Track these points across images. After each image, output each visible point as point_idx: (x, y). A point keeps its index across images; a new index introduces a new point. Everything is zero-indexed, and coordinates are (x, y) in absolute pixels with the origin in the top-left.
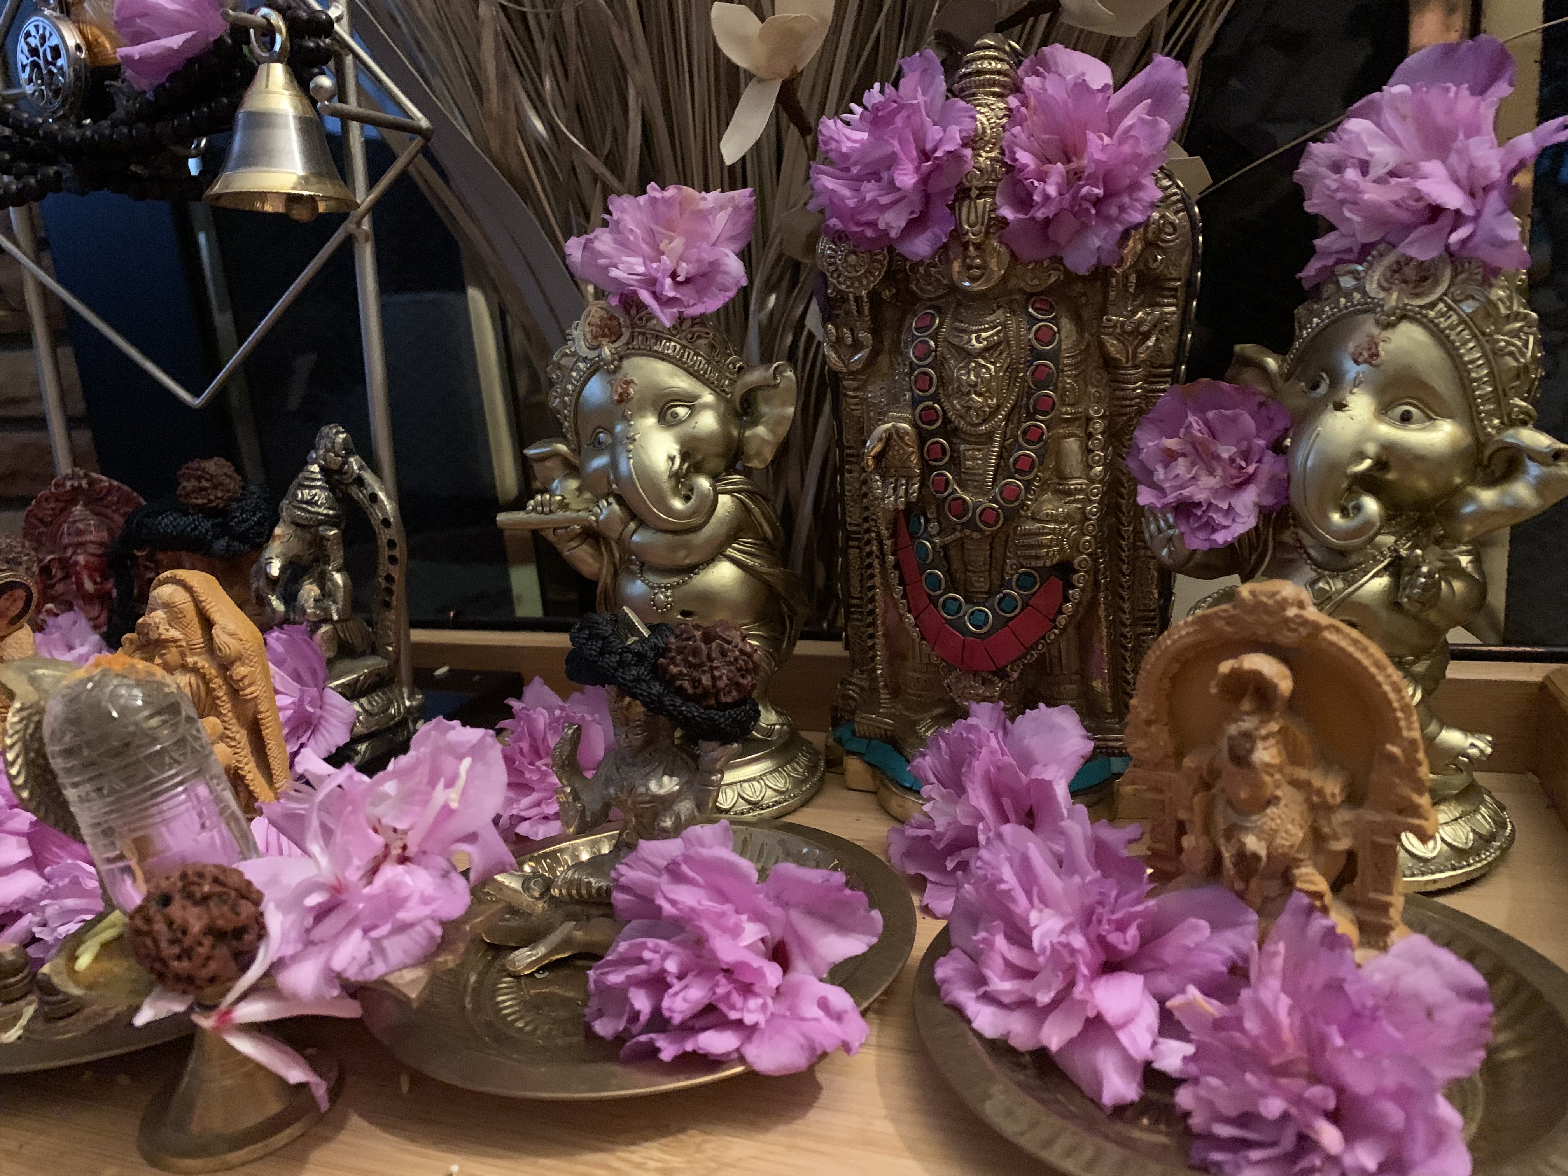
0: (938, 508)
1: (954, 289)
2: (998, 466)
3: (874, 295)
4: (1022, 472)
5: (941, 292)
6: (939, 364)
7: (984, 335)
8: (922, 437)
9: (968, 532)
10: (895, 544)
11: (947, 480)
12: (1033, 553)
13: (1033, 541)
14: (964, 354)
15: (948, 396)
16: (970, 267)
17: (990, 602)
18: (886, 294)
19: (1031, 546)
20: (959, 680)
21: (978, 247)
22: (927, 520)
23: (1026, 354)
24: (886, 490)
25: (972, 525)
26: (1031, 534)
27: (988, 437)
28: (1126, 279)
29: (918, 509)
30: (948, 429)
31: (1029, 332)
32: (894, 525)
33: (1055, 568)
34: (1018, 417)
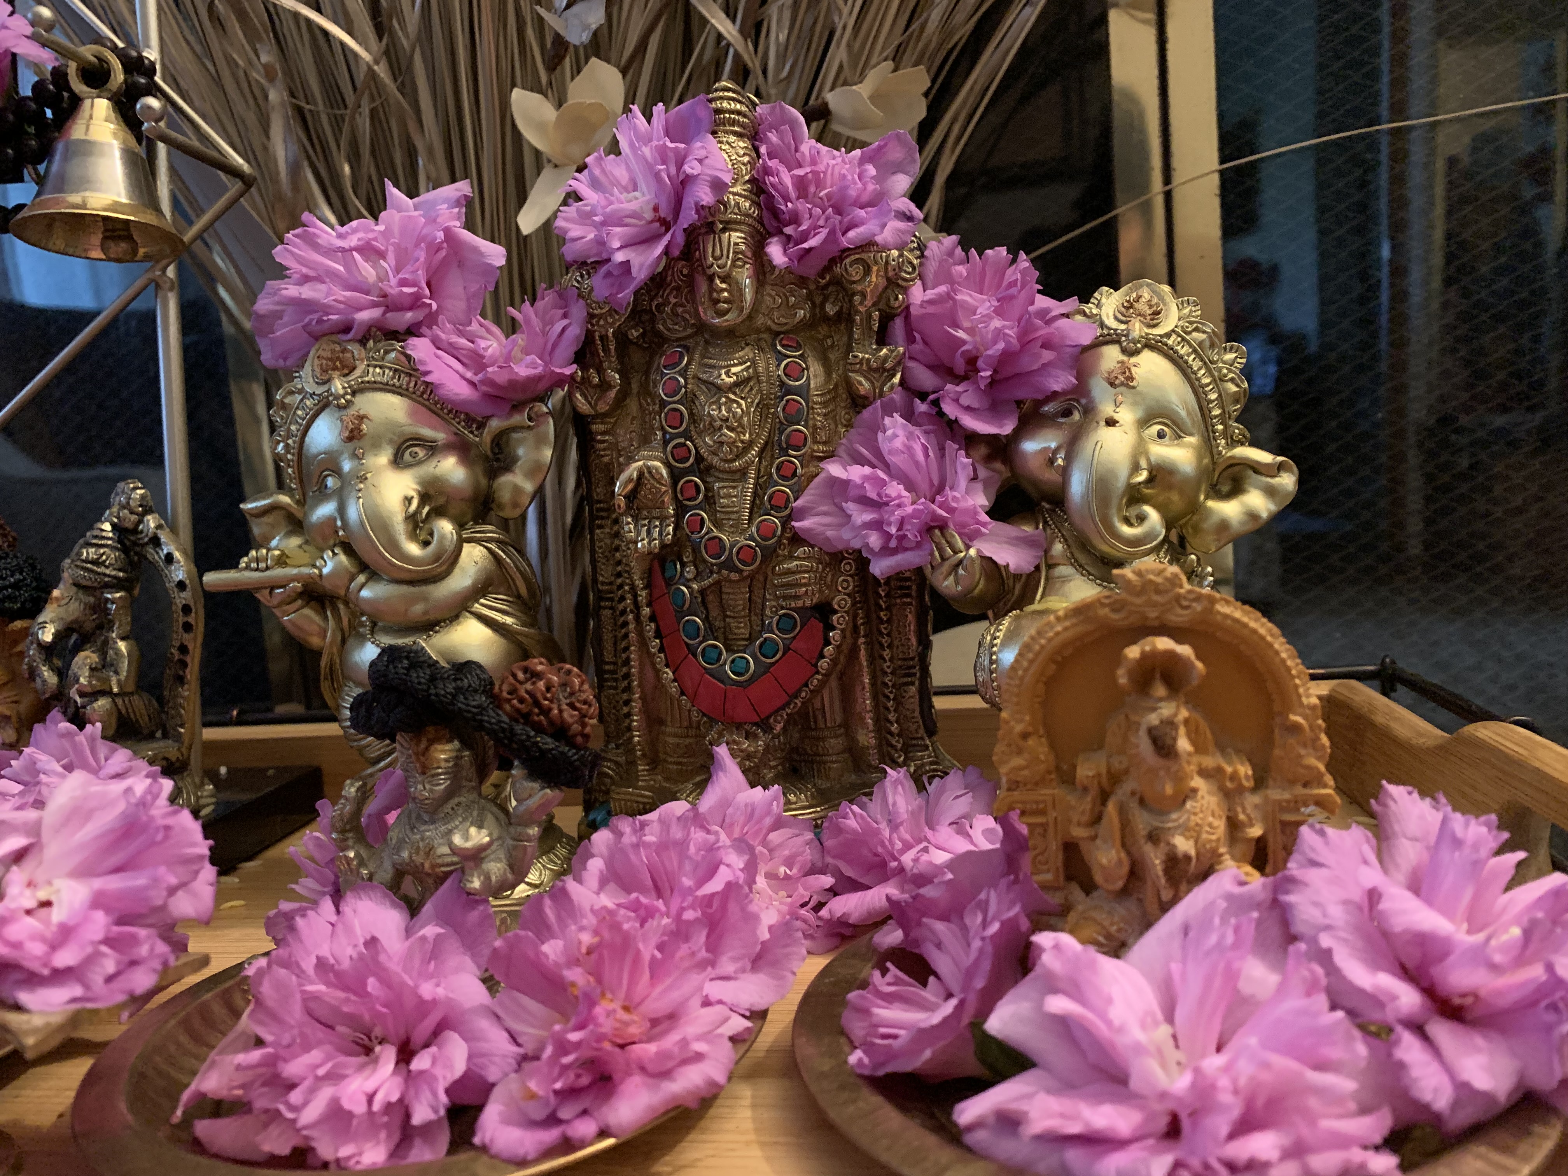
0: (694, 550)
1: (701, 328)
2: (753, 503)
4: (778, 509)
5: (690, 331)
6: (690, 400)
7: (734, 370)
8: (675, 476)
9: (725, 572)
10: (650, 594)
11: (702, 519)
12: (795, 592)
13: (791, 580)
14: (714, 390)
15: (700, 434)
16: (717, 302)
17: (751, 647)
18: (633, 333)
19: (789, 586)
20: (721, 735)
21: (724, 281)
22: (683, 565)
23: (776, 389)
24: (638, 533)
25: (729, 565)
26: (789, 572)
27: (743, 473)
28: (870, 317)
29: (673, 553)
30: (702, 466)
31: (778, 366)
32: (649, 574)
33: (815, 608)
34: (770, 456)
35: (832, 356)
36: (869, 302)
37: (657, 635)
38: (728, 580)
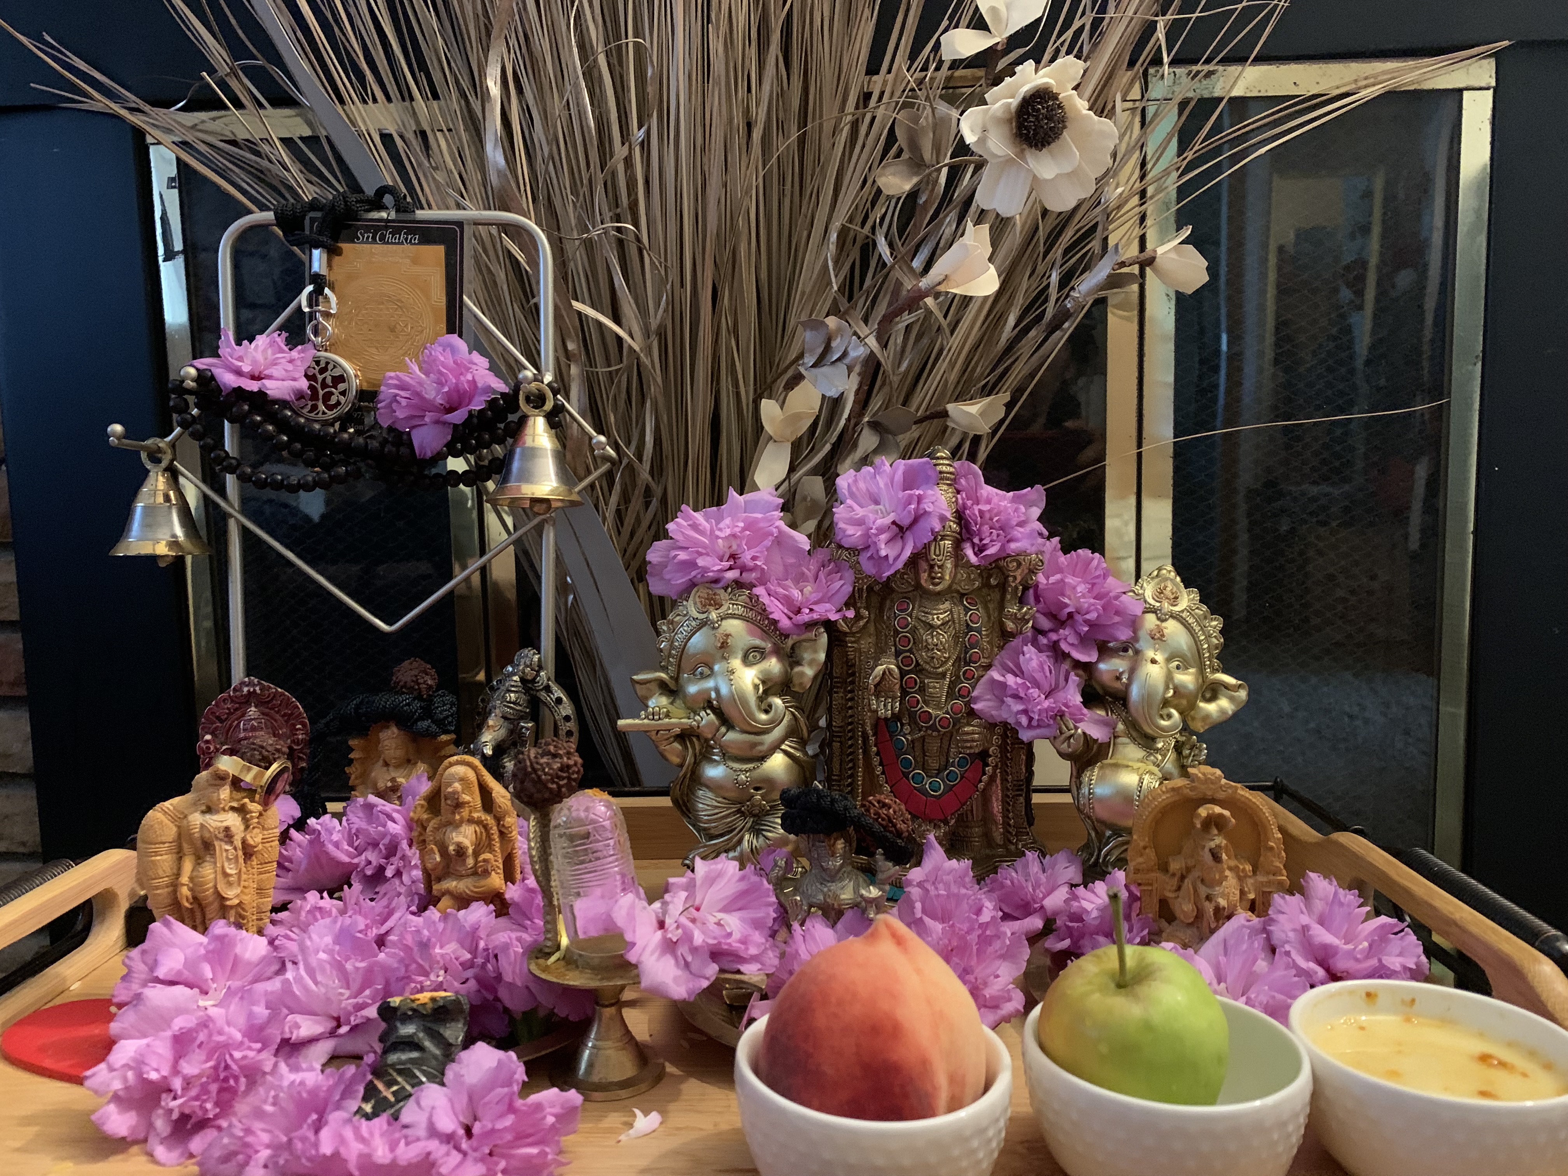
0: (911, 718)
1: (918, 586)
2: (948, 693)
3: (870, 588)
4: (963, 697)
5: (911, 589)
6: (914, 630)
7: (941, 616)
8: (903, 674)
9: (929, 732)
10: (876, 740)
11: (918, 701)
12: (969, 745)
13: (968, 737)
14: (929, 626)
15: (917, 650)
16: (934, 578)
17: (941, 775)
18: (877, 588)
19: (967, 741)
21: (939, 567)
22: (902, 725)
23: (964, 627)
24: (878, 706)
25: (933, 728)
26: (968, 733)
27: (943, 675)
28: (1016, 588)
29: (896, 717)
30: (919, 670)
31: (966, 615)
32: (876, 727)
33: (980, 754)
34: (959, 666)
35: (991, 606)
36: (1018, 581)
37: (881, 764)
38: (931, 735)
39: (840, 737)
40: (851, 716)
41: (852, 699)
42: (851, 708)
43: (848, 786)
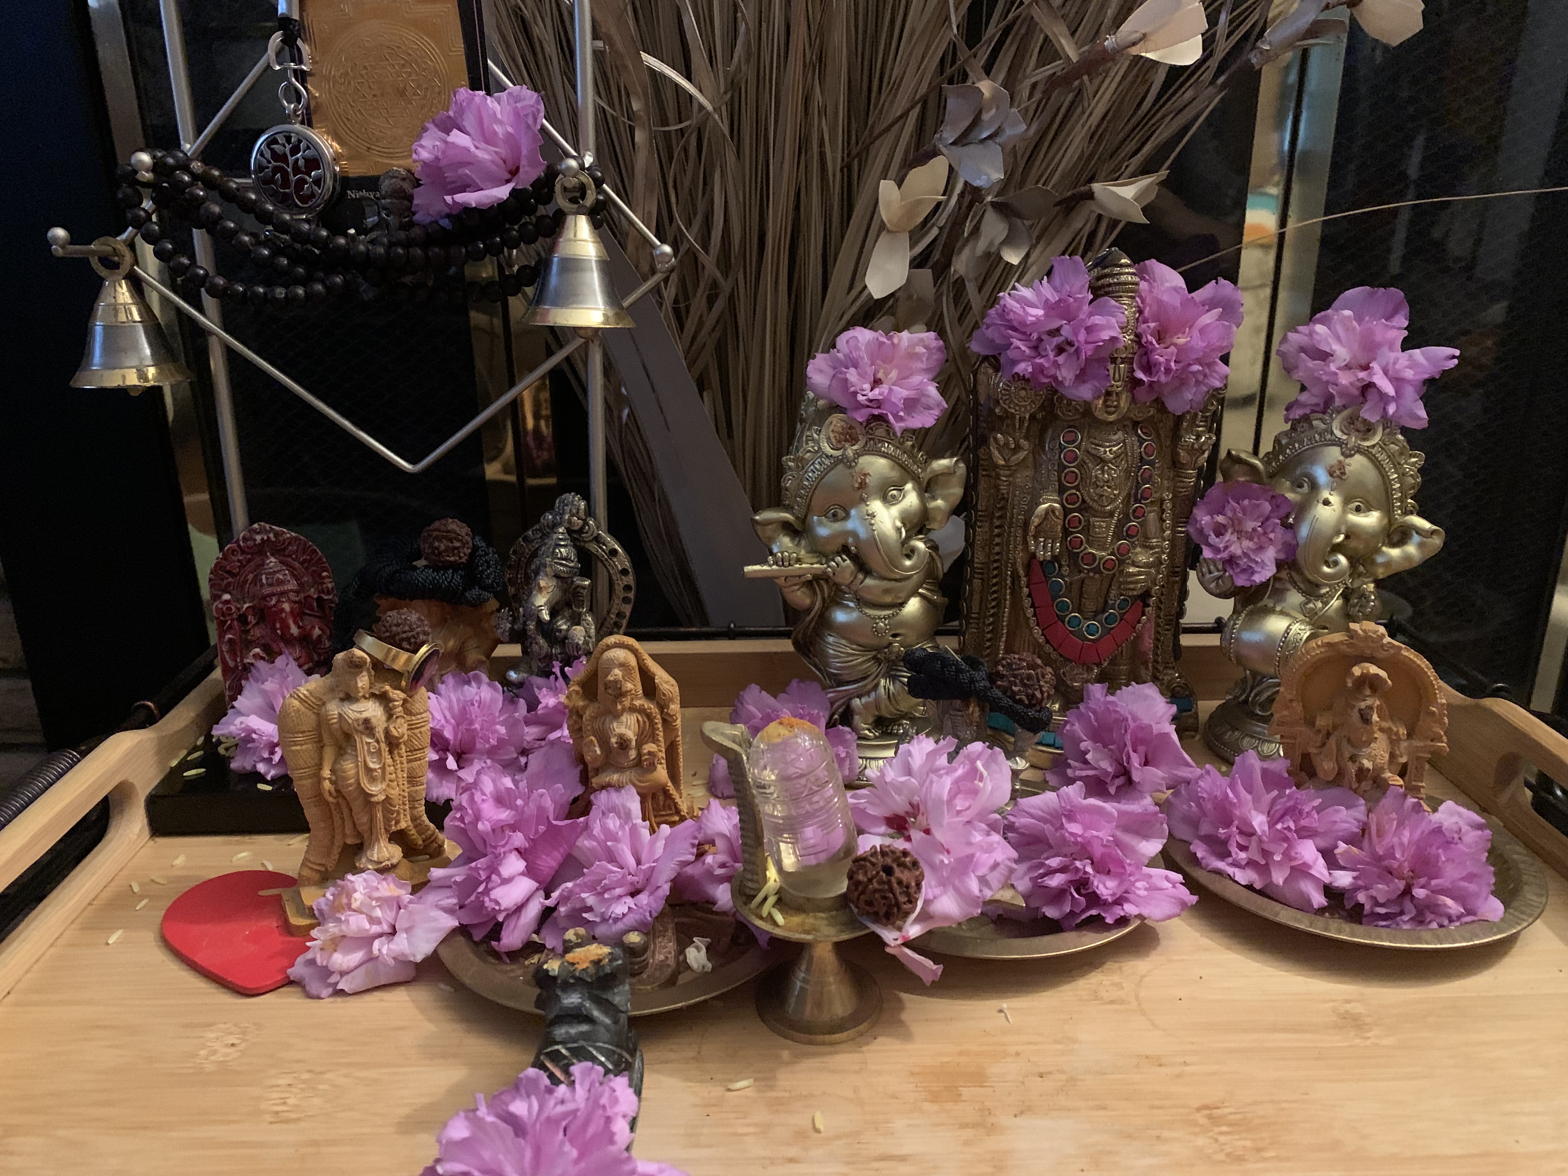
0: (1072, 558)
1: (1087, 414)
2: (1114, 532)
3: (1033, 417)
4: (1133, 537)
5: (1078, 417)
6: (1083, 465)
7: (1115, 449)
8: (1066, 512)
9: (1091, 574)
10: (1029, 580)
11: (1081, 542)
12: (1132, 586)
13: (1130, 579)
14: (1100, 461)
15: (1084, 487)
16: (1109, 406)
17: (1099, 617)
18: (1039, 416)
19: (1129, 583)
20: (1072, 669)
22: (1060, 566)
23: (1137, 461)
24: (1037, 547)
25: (1097, 570)
26: (1132, 575)
27: (1111, 514)
29: (1055, 558)
30: (1084, 508)
31: (1140, 448)
32: (1028, 567)
33: (1141, 595)
34: (1129, 501)
35: (1162, 434)
37: (1033, 606)
38: (1092, 578)
39: (982, 574)
40: (998, 554)
41: (998, 535)
42: (997, 544)
43: (989, 625)
